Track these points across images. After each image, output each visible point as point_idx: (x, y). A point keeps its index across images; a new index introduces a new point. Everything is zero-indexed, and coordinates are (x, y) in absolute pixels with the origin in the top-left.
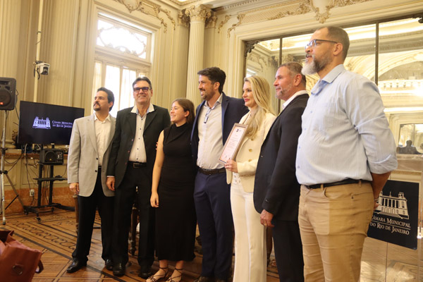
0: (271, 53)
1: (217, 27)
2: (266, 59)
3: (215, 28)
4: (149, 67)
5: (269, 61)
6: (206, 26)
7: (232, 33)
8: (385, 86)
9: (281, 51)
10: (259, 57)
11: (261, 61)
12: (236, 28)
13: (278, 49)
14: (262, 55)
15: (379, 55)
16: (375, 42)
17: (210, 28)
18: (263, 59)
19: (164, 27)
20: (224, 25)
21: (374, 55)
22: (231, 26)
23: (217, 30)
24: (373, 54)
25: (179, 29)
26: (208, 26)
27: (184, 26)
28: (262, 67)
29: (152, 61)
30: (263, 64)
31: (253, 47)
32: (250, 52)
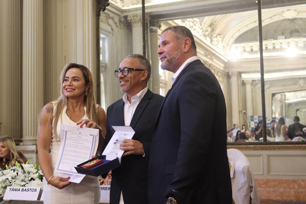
0: (123, 11)
2: (117, 19)
5: (120, 21)
8: (244, 50)
9: (144, 8)
10: (108, 17)
11: (110, 21)
13: (140, 6)
14: (112, 15)
15: (263, 11)
18: (113, 19)
21: (256, 11)
24: (255, 9)
28: (112, 30)
30: (114, 26)
31: (108, 5)
32: (104, 9)
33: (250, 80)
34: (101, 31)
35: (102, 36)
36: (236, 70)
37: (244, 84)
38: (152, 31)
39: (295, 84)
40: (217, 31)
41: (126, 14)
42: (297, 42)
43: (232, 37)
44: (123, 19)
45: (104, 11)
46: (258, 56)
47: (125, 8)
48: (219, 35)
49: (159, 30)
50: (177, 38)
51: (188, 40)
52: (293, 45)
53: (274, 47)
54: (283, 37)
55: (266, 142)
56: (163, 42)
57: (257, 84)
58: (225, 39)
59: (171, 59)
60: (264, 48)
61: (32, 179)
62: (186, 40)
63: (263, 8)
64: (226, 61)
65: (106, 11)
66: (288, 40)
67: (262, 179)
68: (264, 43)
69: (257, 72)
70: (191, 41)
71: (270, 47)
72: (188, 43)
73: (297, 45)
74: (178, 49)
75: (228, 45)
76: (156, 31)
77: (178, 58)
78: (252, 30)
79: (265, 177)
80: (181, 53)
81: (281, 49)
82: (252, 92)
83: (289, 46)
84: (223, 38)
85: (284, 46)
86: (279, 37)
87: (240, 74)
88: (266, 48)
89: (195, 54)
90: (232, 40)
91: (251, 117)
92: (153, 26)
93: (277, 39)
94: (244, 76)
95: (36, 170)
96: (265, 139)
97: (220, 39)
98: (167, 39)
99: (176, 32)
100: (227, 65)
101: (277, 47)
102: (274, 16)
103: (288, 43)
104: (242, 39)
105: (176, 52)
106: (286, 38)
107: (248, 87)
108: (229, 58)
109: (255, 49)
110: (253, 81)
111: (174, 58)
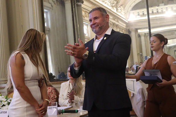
28: (52, 6)
30: (53, 4)
33: (143, 33)
34: (44, 7)
35: (45, 10)
36: (134, 28)
37: (139, 36)
38: (78, 5)
39: (172, 34)
40: (120, 3)
42: (172, 7)
43: (130, 6)
46: (146, 18)
48: (122, 5)
49: (82, 5)
52: (169, 9)
53: (158, 11)
54: (163, 4)
56: (95, 17)
57: (147, 36)
58: (126, 8)
60: (150, 12)
61: (4, 105)
62: (106, 15)
64: (127, 22)
66: (166, 6)
68: (150, 9)
69: (146, 28)
71: (155, 11)
72: (108, 17)
73: (172, 9)
75: (128, 12)
76: (80, 6)
81: (162, 12)
82: (145, 41)
83: (167, 10)
84: (124, 7)
85: (164, 10)
86: (160, 5)
87: (136, 30)
88: (153, 12)
90: (131, 8)
92: (79, 2)
93: (159, 6)
94: (139, 31)
95: (6, 99)
97: (122, 8)
98: (97, 16)
100: (128, 24)
101: (160, 11)
103: (167, 8)
104: (136, 7)
105: (104, 23)
106: (165, 5)
107: (143, 38)
108: (129, 20)
109: (146, 13)
110: (145, 34)
111: (103, 26)
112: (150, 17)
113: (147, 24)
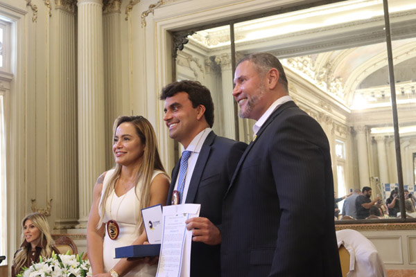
0: (208, 51)
1: (123, 11)
2: (201, 62)
3: (119, 12)
4: (10, 81)
5: (206, 64)
6: (104, 9)
7: (149, 18)
8: (373, 97)
9: (233, 45)
10: (189, 58)
11: (193, 64)
12: (156, 11)
13: (229, 43)
14: (194, 56)
15: (393, 43)
16: (383, 23)
17: (111, 12)
18: (196, 61)
19: (31, 12)
20: (134, 7)
21: (385, 44)
22: (146, 8)
23: (123, 15)
24: (382, 41)
25: (57, 15)
26: (108, 9)
27: (67, 11)
28: (196, 75)
29: (14, 70)
30: (197, 70)
31: (187, 42)
32: (182, 48)
33: (383, 136)
36: (362, 123)
37: (374, 141)
40: (335, 74)
41: (212, 54)
43: (356, 80)
44: (209, 61)
45: (181, 50)
46: (390, 104)
47: (211, 47)
48: (339, 78)
50: (259, 71)
51: (274, 72)
53: (413, 91)
55: (405, 219)
56: (239, 78)
57: (390, 142)
58: (346, 83)
59: (252, 101)
60: (398, 92)
61: (72, 276)
62: (271, 72)
63: (395, 39)
64: (349, 112)
65: (184, 50)
67: (402, 271)
68: (398, 86)
69: (390, 125)
70: (278, 73)
71: (408, 91)
72: (274, 75)
74: (261, 85)
75: (350, 91)
77: (262, 99)
78: (382, 70)
79: (406, 267)
80: (265, 90)
82: (386, 151)
84: (344, 82)
87: (368, 128)
88: (403, 92)
89: (286, 93)
90: (357, 84)
91: (386, 185)
94: (374, 131)
96: (404, 215)
97: (340, 83)
98: (245, 74)
99: (256, 63)
100: (350, 117)
102: (412, 50)
104: (369, 82)
105: (258, 90)
107: (381, 146)
108: (352, 108)
109: (388, 94)
110: (387, 137)
111: (255, 98)
112: (398, 102)
113: (392, 116)
